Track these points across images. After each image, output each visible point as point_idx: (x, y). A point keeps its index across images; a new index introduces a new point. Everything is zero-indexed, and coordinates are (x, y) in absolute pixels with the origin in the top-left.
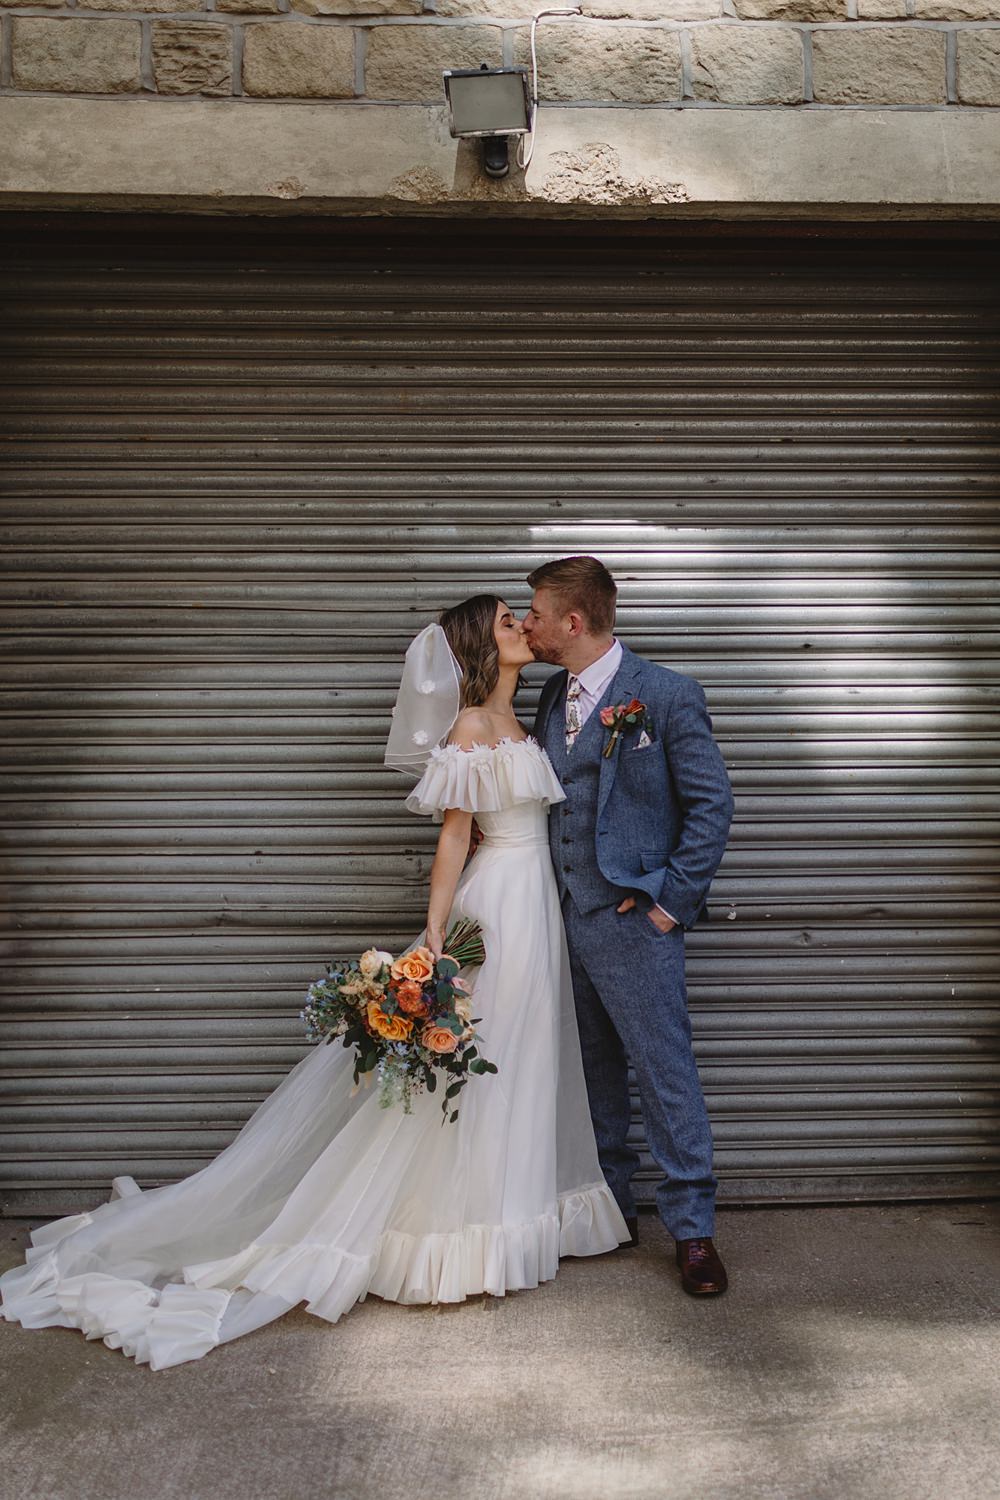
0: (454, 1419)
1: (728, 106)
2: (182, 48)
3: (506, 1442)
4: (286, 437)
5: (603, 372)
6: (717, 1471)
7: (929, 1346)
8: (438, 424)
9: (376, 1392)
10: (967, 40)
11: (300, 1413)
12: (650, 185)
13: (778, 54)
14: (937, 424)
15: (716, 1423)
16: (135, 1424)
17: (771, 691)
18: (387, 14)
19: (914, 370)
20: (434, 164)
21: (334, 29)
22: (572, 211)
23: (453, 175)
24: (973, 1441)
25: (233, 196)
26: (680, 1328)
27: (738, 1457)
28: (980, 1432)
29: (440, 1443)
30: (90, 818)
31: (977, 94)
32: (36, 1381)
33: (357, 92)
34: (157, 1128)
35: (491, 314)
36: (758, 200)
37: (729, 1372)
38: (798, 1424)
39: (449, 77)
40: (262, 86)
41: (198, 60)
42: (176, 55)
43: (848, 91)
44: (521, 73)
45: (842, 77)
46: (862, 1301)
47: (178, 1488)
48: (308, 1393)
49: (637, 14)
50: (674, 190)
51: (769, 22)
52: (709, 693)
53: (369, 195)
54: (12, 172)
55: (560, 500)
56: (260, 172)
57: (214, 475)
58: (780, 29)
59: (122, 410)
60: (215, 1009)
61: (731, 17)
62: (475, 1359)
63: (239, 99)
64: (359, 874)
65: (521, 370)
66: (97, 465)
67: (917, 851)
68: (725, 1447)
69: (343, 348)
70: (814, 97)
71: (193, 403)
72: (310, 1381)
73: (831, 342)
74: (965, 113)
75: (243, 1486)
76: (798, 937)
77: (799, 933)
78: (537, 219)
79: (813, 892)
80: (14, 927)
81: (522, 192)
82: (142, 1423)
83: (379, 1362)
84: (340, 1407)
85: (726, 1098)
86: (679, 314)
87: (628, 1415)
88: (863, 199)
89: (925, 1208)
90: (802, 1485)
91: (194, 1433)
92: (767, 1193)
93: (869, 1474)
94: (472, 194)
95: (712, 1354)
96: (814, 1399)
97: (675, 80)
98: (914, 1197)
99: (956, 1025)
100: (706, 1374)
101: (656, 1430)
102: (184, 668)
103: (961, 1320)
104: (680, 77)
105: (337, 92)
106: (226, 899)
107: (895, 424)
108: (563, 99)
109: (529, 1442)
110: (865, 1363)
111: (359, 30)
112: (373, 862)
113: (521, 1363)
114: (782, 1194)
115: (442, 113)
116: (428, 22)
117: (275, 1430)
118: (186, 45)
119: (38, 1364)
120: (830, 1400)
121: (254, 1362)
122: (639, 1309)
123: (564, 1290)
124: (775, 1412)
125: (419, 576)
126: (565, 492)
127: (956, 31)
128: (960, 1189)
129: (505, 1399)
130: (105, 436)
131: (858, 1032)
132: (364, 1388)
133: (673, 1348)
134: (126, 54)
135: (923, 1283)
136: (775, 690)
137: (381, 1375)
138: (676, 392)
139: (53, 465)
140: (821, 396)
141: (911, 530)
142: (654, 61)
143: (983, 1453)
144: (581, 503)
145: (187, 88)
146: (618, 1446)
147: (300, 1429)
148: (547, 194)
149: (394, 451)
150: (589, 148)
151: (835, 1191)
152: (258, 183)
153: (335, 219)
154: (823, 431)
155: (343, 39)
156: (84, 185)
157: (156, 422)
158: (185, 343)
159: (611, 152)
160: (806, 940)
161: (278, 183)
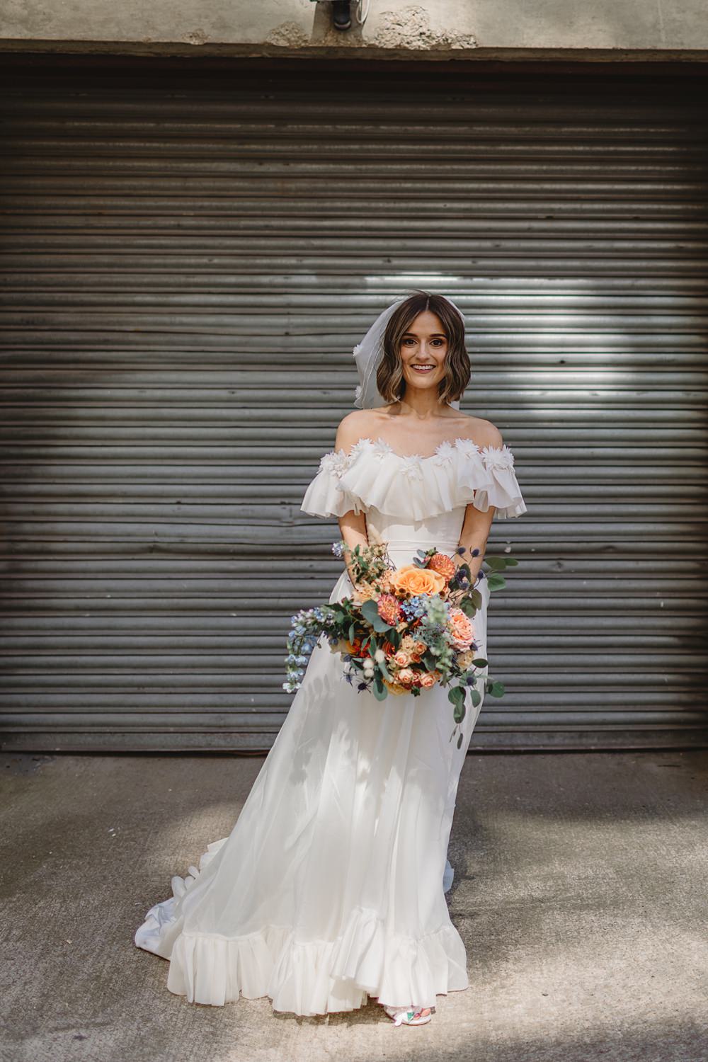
4: (200, 213)
5: (421, 169)
8: (306, 204)
12: (450, 36)
14: (656, 207)
16: (80, 896)
17: (537, 393)
19: (640, 168)
20: (299, 20)
22: (396, 54)
23: (312, 28)
24: (659, 918)
25: (158, 43)
26: (462, 836)
28: (665, 911)
30: (62, 477)
32: (14, 865)
34: (108, 692)
35: (342, 127)
36: (526, 47)
50: (468, 39)
53: (253, 42)
54: (4, 25)
55: (390, 258)
56: (177, 26)
57: (149, 239)
59: (86, 193)
60: (148, 610)
64: (248, 518)
65: (364, 167)
66: (68, 232)
67: (638, 506)
69: (240, 151)
71: (135, 188)
73: (581, 148)
76: (554, 565)
77: (554, 562)
78: (371, 60)
79: (565, 534)
80: (10, 552)
81: (360, 41)
82: (84, 895)
86: (475, 128)
88: (601, 46)
89: (641, 754)
91: (119, 902)
92: (530, 743)
94: (326, 41)
98: (633, 747)
99: (664, 628)
102: (128, 373)
103: (658, 833)
106: (156, 535)
107: (626, 206)
112: (258, 510)
114: (540, 743)
119: (16, 853)
124: (522, 895)
125: (291, 311)
126: (395, 253)
128: (664, 743)
130: (74, 211)
131: (596, 632)
135: (634, 806)
136: (540, 392)
138: (472, 183)
139: (38, 231)
140: (575, 186)
141: (637, 281)
143: (665, 926)
144: (405, 260)
148: (378, 41)
149: (275, 223)
150: (408, 9)
151: (578, 742)
152: (176, 34)
153: (230, 59)
154: (575, 211)
156: (54, 34)
157: (109, 202)
158: (129, 147)
159: (423, 12)
160: (560, 567)
161: (189, 33)
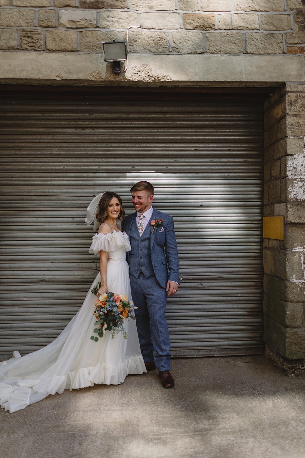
0: (107, 430)
1: (181, 54)
2: (28, 37)
3: (123, 438)
4: (59, 149)
5: (146, 131)
6: (186, 449)
7: (242, 404)
8: (101, 145)
9: (85, 420)
10: (249, 36)
11: (63, 428)
12: (160, 76)
13: (196, 39)
14: (237, 145)
15: (184, 431)
16: (15, 431)
17: (192, 218)
18: (86, 28)
19: (230, 130)
20: (100, 70)
21: (71, 32)
22: (138, 84)
23: (105, 73)
24: (260, 438)
25: (43, 79)
27: (191, 444)
28: (262, 435)
29: (103, 438)
30: (6, 253)
31: (252, 51)
33: (78, 50)
34: (25, 337)
35: (115, 115)
37: (186, 413)
38: (208, 432)
39: (104, 44)
40: (51, 48)
41: (33, 40)
42: (27, 39)
43: (215, 50)
44: (124, 43)
45: (214, 46)
46: (221, 388)
47: (26, 455)
48: (65, 420)
49: (156, 28)
50: (167, 77)
51: (193, 30)
52: (174, 219)
53: (81, 79)
55: (134, 166)
56: (51, 72)
57: (39, 159)
58: (196, 32)
59: (14, 141)
60: (41, 305)
61: (183, 29)
62: (113, 408)
63: (45, 52)
64: (80, 268)
65: (123, 130)
66: (8, 156)
67: (231, 261)
68: (187, 440)
69: (75, 124)
70: (206, 51)
71: (34, 139)
72: (66, 416)
73: (208, 123)
74: (248, 57)
75: (45, 454)
76: (199, 285)
77: (199, 283)
78: (128, 86)
79: (203, 272)
81: (124, 78)
83: (86, 409)
84: (74, 426)
85: (180, 328)
86: (166, 115)
87: (158, 428)
88: (220, 80)
89: (234, 358)
90: (212, 454)
91: (32, 434)
92: (191, 354)
93: (231, 450)
94: (111, 78)
95: (180, 407)
96: (212, 423)
97: (167, 46)
98: (231, 355)
99: (242, 308)
100: (179, 414)
101: (167, 434)
102: (32, 212)
104: (169, 45)
105: (72, 49)
106: (44, 275)
107: (225, 145)
108: (136, 52)
109: (130, 438)
110: (225, 410)
111: (79, 32)
112: (84, 265)
113: (126, 410)
114: (195, 354)
115: (102, 55)
116: (98, 30)
117: (55, 433)
118: (30, 36)
120: (216, 423)
121: (50, 410)
122: (159, 391)
123: (137, 385)
124: (200, 427)
125: (96, 187)
126: (136, 164)
127: (246, 33)
128: (243, 353)
129: (122, 423)
130: (10, 149)
132: (82, 419)
133: (169, 404)
134: (12, 39)
135: (237, 382)
136: (193, 217)
137: (86, 414)
138: (166, 136)
140: (205, 137)
141: (230, 174)
142: (161, 41)
143: (264, 442)
144: (140, 167)
145: (30, 48)
146: (156, 440)
147: (63, 433)
148: (132, 78)
149: (89, 152)
150: (143, 66)
151: (209, 353)
152: (50, 75)
153: (72, 86)
154: (205, 147)
155: (74, 35)
156: (1, 76)
157: (24, 145)
158: (31, 123)
159: (149, 67)
160: (201, 285)
161: (56, 75)
